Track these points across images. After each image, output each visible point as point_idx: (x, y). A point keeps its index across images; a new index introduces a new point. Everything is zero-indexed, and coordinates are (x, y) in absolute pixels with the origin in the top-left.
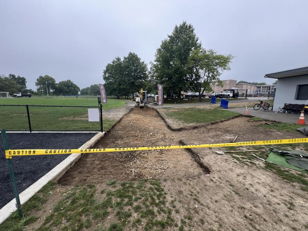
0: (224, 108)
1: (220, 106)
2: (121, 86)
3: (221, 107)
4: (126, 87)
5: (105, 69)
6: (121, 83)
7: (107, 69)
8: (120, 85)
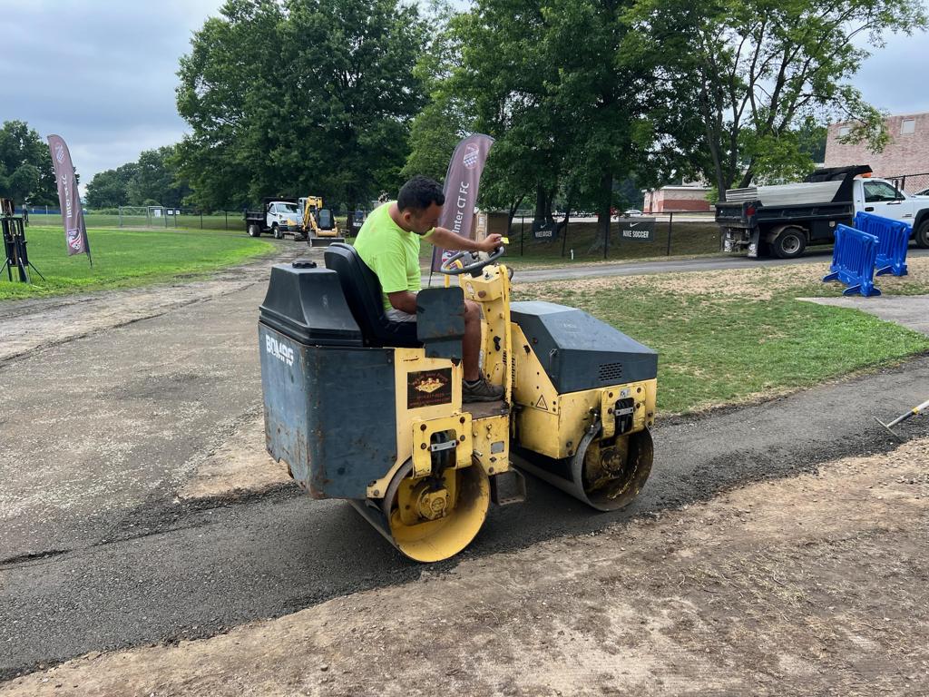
0: (849, 293)
1: (827, 279)
2: (274, 154)
3: (830, 284)
4: (304, 155)
5: (189, 51)
6: (271, 134)
7: (201, 52)
8: (269, 144)
